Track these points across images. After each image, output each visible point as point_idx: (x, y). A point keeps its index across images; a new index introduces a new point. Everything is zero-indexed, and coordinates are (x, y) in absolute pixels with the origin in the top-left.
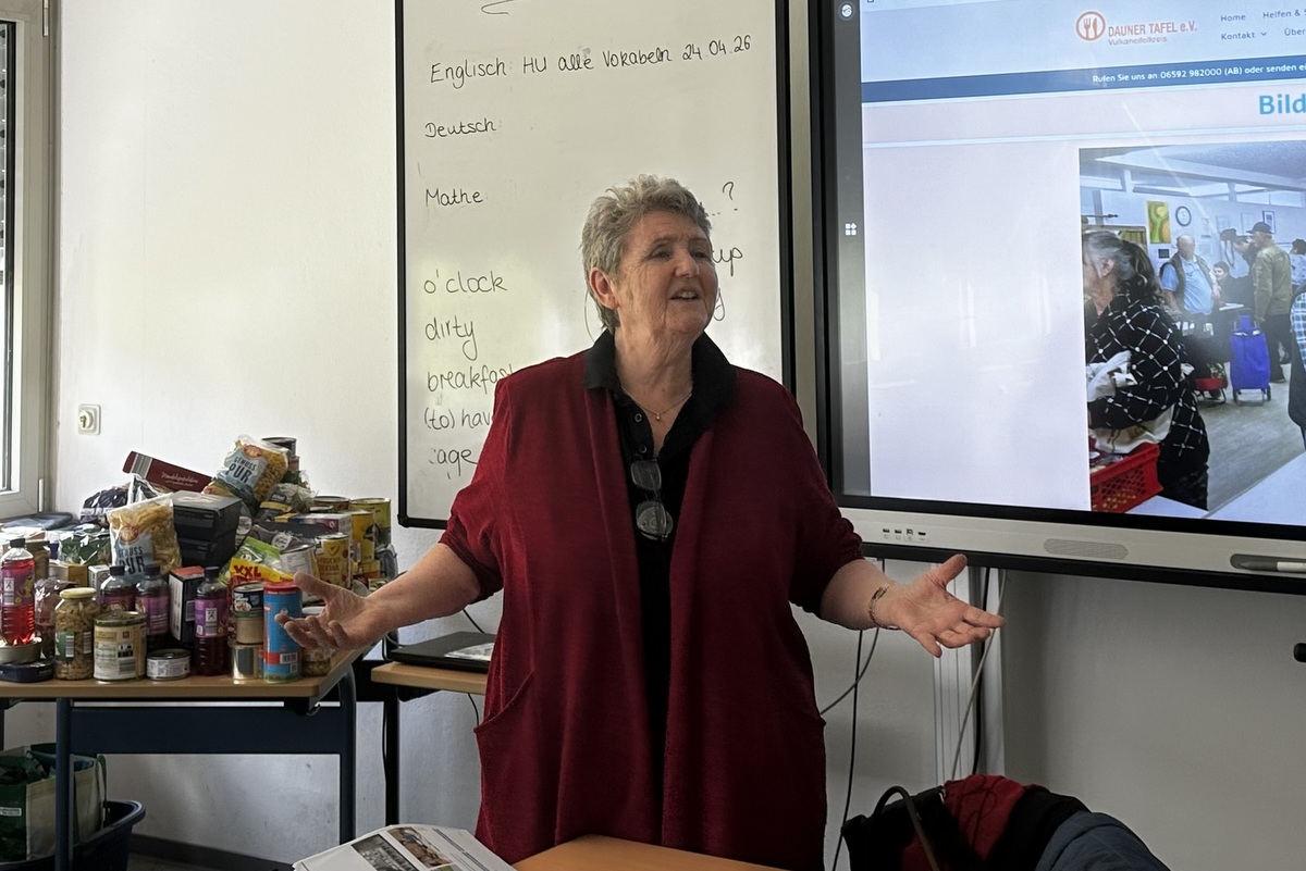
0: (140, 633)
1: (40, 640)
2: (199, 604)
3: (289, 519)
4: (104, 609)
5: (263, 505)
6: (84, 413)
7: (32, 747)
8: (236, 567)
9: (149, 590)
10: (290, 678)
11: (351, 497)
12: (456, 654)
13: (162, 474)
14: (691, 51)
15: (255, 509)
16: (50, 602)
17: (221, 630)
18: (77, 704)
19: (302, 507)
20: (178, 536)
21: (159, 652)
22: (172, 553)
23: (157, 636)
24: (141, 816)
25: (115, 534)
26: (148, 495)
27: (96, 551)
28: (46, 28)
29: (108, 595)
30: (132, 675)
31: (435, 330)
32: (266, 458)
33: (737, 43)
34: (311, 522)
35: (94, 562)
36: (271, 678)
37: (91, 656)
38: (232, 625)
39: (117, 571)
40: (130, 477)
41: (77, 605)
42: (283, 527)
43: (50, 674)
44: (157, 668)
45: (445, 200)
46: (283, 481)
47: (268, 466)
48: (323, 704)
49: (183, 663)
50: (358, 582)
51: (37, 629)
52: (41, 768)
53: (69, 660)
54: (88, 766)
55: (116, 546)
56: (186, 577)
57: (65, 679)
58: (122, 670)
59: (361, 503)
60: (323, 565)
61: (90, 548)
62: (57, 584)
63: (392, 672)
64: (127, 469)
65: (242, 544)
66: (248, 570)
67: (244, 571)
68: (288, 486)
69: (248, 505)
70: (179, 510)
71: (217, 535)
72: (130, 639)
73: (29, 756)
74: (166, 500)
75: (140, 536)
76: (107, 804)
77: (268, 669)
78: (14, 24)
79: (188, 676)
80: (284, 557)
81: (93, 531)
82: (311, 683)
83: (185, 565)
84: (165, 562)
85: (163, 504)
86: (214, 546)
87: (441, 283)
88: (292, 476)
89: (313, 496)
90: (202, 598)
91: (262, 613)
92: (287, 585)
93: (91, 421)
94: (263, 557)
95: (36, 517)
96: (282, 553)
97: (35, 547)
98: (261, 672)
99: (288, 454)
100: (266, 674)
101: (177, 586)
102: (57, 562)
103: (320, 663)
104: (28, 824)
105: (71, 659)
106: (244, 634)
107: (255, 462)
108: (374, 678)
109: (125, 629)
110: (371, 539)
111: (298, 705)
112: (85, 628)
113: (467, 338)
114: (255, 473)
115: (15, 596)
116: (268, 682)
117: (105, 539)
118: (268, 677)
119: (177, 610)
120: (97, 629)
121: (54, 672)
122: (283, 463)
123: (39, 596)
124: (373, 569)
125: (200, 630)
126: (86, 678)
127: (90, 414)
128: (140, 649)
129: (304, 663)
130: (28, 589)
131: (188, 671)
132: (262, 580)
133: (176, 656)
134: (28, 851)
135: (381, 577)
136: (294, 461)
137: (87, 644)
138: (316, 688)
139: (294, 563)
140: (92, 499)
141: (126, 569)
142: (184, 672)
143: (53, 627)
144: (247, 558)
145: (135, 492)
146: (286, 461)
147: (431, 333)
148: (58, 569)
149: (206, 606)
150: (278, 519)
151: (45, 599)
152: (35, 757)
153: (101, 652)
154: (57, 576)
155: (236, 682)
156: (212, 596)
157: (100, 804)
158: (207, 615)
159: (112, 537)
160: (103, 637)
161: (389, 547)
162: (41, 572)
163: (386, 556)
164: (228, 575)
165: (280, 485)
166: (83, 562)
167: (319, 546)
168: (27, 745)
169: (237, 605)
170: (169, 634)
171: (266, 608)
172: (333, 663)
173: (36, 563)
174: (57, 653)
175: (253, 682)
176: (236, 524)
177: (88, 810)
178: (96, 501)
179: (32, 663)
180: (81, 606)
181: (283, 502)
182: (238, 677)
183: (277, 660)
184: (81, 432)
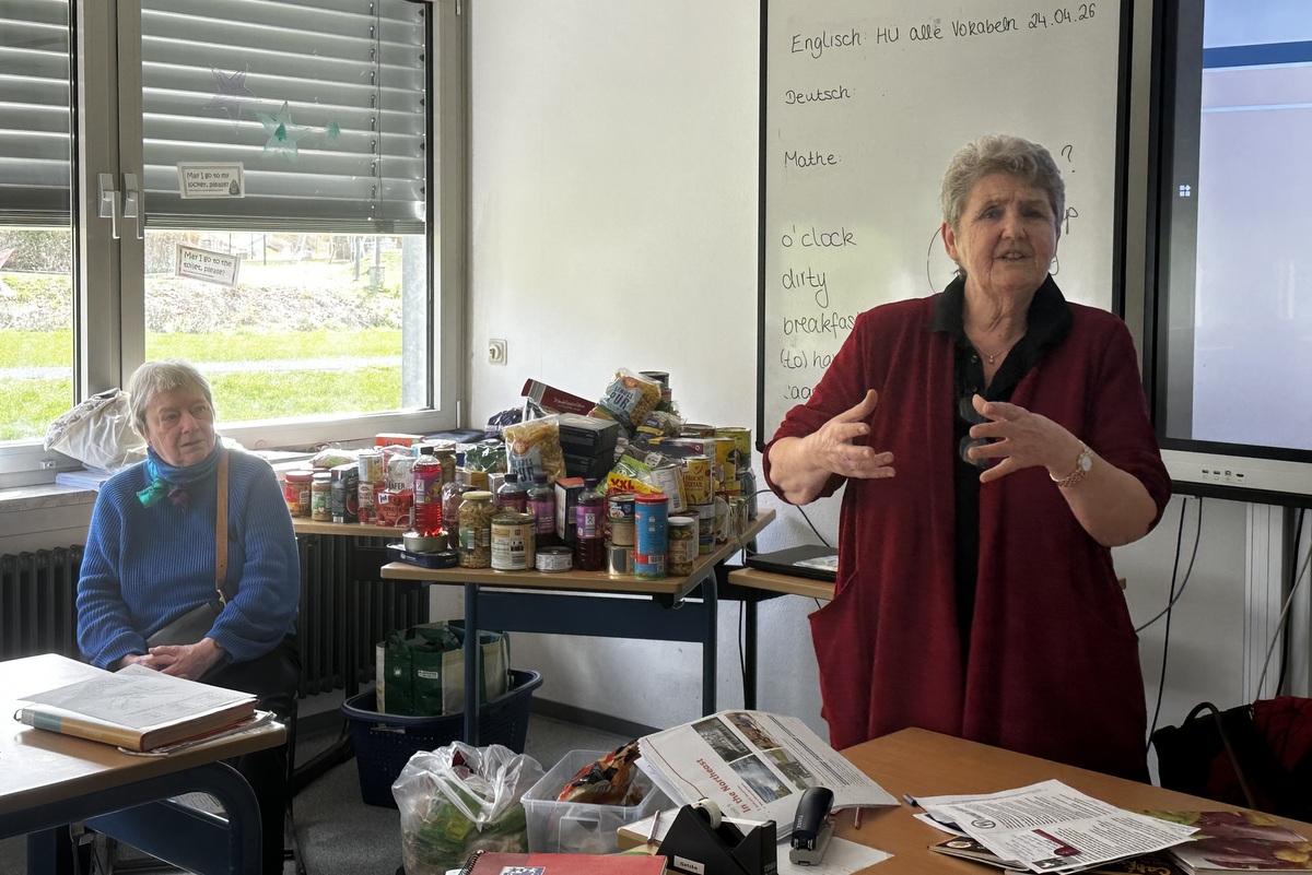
0: (530, 532)
1: (447, 533)
2: (580, 510)
3: (661, 442)
4: (499, 511)
5: (639, 429)
6: (493, 347)
7: (451, 622)
8: (612, 480)
9: (537, 496)
10: (657, 576)
11: (717, 425)
12: (804, 564)
13: (554, 399)
14: (1037, 20)
15: (632, 433)
16: (456, 501)
17: (598, 533)
18: (482, 589)
19: (673, 431)
20: (564, 451)
21: (546, 548)
22: (558, 466)
23: (544, 535)
24: (539, 684)
25: (509, 447)
26: (538, 415)
27: (494, 461)
28: (459, 8)
29: (504, 498)
30: (523, 566)
31: (792, 280)
32: (642, 388)
33: (1082, 12)
34: (680, 445)
35: (493, 470)
36: (641, 575)
37: (488, 550)
38: (608, 529)
39: (511, 479)
40: (525, 399)
41: (476, 505)
42: (654, 448)
43: (455, 562)
44: (545, 562)
45: (802, 162)
46: (657, 409)
47: (644, 396)
48: (687, 600)
49: (566, 559)
50: (720, 498)
51: (445, 524)
52: (456, 640)
53: (470, 552)
54: (495, 640)
55: (511, 457)
56: (569, 487)
57: (467, 567)
58: (515, 562)
59: (725, 431)
60: (688, 482)
61: (490, 458)
62: (462, 487)
63: (746, 576)
64: (524, 393)
65: (618, 461)
66: (623, 483)
67: (619, 484)
68: (661, 413)
69: (627, 428)
70: (564, 429)
71: (597, 452)
72: (521, 537)
73: (446, 629)
74: (553, 420)
75: (531, 450)
76: (512, 672)
77: (639, 569)
78: (431, 3)
79: (571, 570)
80: (654, 473)
81: (494, 444)
82: (675, 582)
83: (569, 476)
84: (552, 473)
85: (550, 423)
86: (594, 461)
87: (797, 237)
88: (664, 404)
89: (682, 422)
90: (583, 505)
91: (634, 519)
92: (656, 497)
93: (499, 353)
94: (637, 472)
95: (455, 432)
96: (652, 469)
97: (444, 455)
98: (633, 570)
99: (661, 386)
100: (637, 571)
101: (562, 493)
102: (463, 469)
103: (684, 565)
104: (443, 686)
105: (472, 550)
106: (618, 537)
107: (633, 392)
108: (731, 581)
109: (516, 527)
110: (733, 462)
111: (665, 600)
112: (484, 523)
113: (819, 288)
114: (632, 401)
115: (426, 495)
116: (639, 579)
117: (502, 451)
118: (639, 574)
119: (562, 514)
120: (493, 526)
121: (458, 561)
122: (657, 394)
123: (446, 496)
124: (734, 488)
125: (580, 532)
126: (484, 568)
127: (498, 347)
128: (530, 544)
129: (670, 564)
130: (436, 490)
131: (571, 566)
132: (635, 492)
133: (560, 552)
134: (444, 708)
135: (742, 495)
136: (667, 393)
137: (485, 538)
138: (680, 586)
139: (662, 478)
140: (496, 417)
141: (519, 477)
142: (567, 566)
143: (457, 523)
144: (623, 472)
145: (528, 412)
146: (659, 391)
147: (788, 283)
148: (463, 474)
149: (586, 512)
150: (651, 441)
151: (451, 499)
152: (451, 630)
153: (497, 546)
154: (463, 481)
155: (612, 577)
156: (590, 503)
157: (504, 672)
158: (587, 520)
159: (507, 450)
160: (498, 533)
161: (749, 470)
162: (449, 476)
163: (746, 477)
164: (606, 486)
165: (654, 413)
166: (484, 469)
167: (685, 465)
168: (446, 620)
169: (612, 512)
170: (555, 534)
171: (637, 516)
172: (694, 566)
173: (443, 469)
174: (461, 545)
175: (626, 578)
176: (615, 443)
177: (494, 676)
178: (498, 420)
179: (441, 552)
180: (480, 507)
181: (657, 427)
182: (613, 573)
183: (645, 561)
184: (491, 362)
